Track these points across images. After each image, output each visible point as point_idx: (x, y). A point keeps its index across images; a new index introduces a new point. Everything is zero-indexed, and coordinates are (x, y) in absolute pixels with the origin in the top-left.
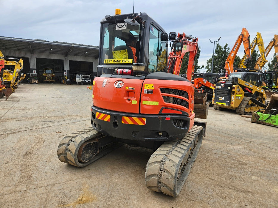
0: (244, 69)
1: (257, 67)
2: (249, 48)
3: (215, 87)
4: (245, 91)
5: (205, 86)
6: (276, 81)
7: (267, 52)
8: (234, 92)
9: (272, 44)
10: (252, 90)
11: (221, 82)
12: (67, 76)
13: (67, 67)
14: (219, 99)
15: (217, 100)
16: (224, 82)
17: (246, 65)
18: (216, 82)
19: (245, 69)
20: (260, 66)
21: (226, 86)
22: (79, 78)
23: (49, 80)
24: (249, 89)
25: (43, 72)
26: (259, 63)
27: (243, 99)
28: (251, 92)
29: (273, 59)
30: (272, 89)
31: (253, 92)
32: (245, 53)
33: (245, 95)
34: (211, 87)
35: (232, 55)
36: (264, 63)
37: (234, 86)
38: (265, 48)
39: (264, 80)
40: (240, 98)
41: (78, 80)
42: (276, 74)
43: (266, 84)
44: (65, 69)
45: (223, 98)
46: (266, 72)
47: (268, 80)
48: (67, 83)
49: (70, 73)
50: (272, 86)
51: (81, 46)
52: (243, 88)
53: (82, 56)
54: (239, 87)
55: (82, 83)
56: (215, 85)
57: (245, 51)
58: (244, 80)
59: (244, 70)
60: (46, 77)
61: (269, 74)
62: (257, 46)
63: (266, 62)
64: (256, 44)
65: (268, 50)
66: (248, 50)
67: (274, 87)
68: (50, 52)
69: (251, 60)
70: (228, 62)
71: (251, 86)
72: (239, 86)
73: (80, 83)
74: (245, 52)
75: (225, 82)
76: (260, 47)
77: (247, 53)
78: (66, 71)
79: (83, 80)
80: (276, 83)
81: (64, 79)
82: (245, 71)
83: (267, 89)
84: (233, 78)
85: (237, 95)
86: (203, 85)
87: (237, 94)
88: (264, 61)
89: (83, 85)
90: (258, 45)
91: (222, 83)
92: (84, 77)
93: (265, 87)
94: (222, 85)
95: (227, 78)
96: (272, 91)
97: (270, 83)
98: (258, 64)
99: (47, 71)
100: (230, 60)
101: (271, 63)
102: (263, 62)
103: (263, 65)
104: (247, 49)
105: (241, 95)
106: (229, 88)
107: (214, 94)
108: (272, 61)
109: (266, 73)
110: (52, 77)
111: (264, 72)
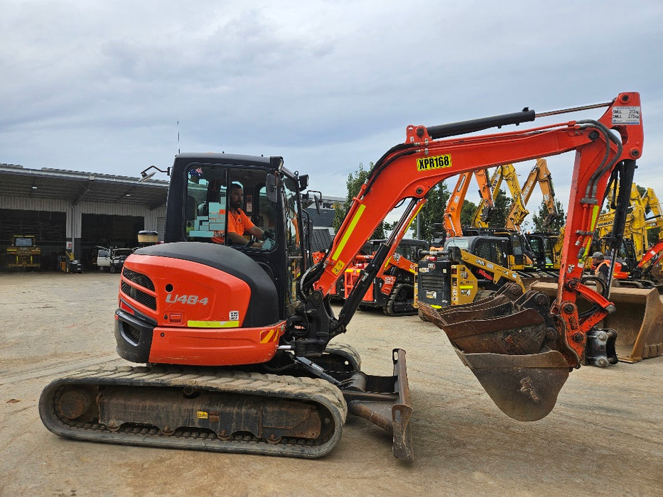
0: (483, 229)
1: (510, 225)
2: (489, 186)
3: (417, 270)
4: (478, 276)
5: (397, 268)
6: (552, 254)
7: (526, 193)
8: (455, 280)
9: (534, 177)
10: (492, 274)
11: (428, 258)
12: (72, 254)
13: (74, 230)
14: (428, 296)
15: (422, 297)
16: (433, 258)
17: (486, 221)
18: (418, 258)
19: (486, 228)
20: (515, 223)
21: (439, 267)
22: (106, 256)
23: (25, 263)
24: (488, 272)
25: (9, 244)
26: (512, 215)
27: (477, 295)
28: (491, 279)
29: (542, 208)
30: (545, 270)
31: (496, 279)
32: (482, 197)
33: (480, 285)
34: (411, 270)
35: (457, 200)
36: (522, 217)
37: (454, 267)
38: (521, 186)
39: (526, 251)
40: (469, 292)
41: (102, 261)
42: (549, 239)
43: (533, 261)
44: (68, 235)
45: (435, 295)
46: (529, 234)
47: (536, 253)
48: (73, 271)
49: (82, 244)
50: (544, 265)
51: (115, 180)
52: (475, 270)
53: (115, 202)
54: (464, 268)
55: (113, 269)
56: (416, 265)
57: (479, 191)
58: (474, 253)
59: (483, 231)
60: (14, 256)
61: (536, 238)
62: (504, 181)
63: (526, 214)
64: (501, 178)
65: (528, 189)
66: (486, 190)
67: (550, 266)
68: (31, 194)
69: (494, 211)
70: (450, 215)
71: (490, 266)
72: (464, 266)
73: (107, 270)
74: (481, 195)
75: (436, 259)
76: (511, 183)
77: (486, 196)
78: (70, 240)
79: (117, 262)
80: (551, 258)
81: (66, 259)
82: (485, 233)
83: (534, 271)
84: (450, 250)
85: (462, 287)
86: (394, 266)
87: (462, 284)
88: (522, 213)
89: (115, 273)
90: (506, 180)
91: (430, 261)
92: (118, 253)
93: (531, 266)
94: (431, 266)
95: (441, 250)
96: (546, 276)
97: (541, 257)
98: (511, 219)
99: (20, 242)
100: (453, 210)
101: (538, 215)
102: (519, 213)
103: (521, 221)
104: (484, 188)
105: (471, 287)
106: (445, 271)
107: (416, 285)
108: (540, 212)
109: (528, 236)
110: (33, 255)
111: (526, 234)
